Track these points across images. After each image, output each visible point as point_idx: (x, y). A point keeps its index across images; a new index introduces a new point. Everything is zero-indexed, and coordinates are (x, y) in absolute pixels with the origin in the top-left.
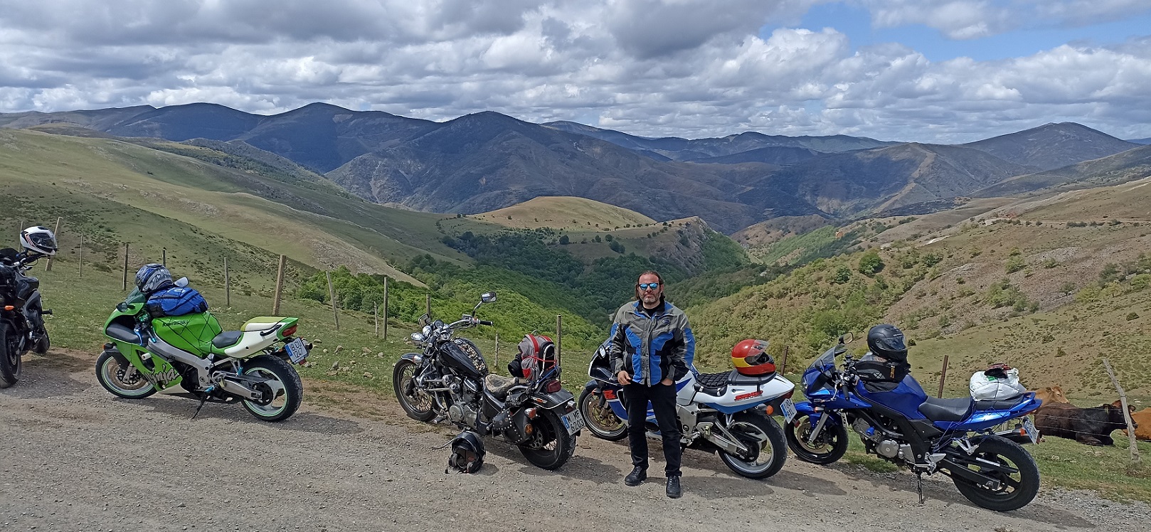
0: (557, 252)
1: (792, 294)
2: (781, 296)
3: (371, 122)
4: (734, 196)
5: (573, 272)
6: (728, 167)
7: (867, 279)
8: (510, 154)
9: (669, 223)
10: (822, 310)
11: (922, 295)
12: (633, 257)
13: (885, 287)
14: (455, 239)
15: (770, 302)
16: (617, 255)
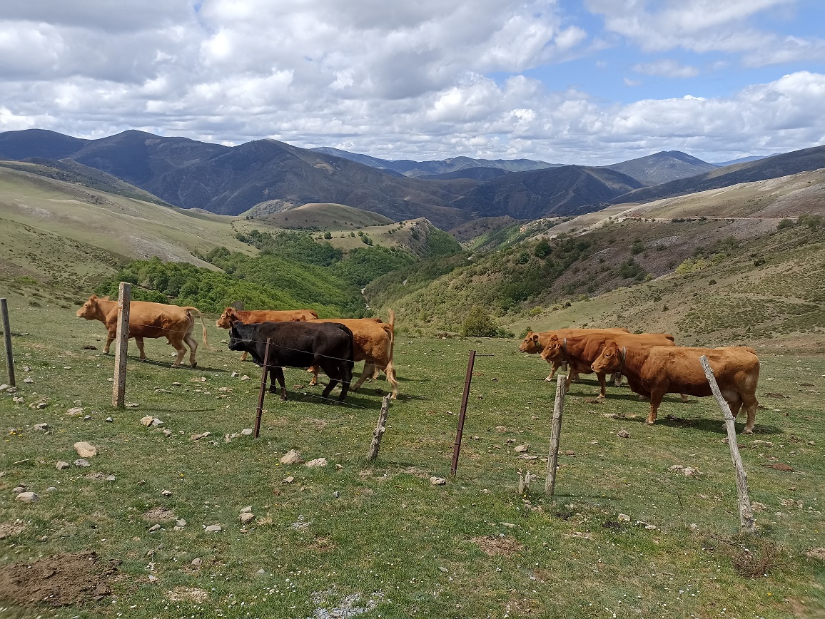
0: (322, 244)
1: (490, 272)
2: (482, 273)
3: (175, 146)
4: (450, 202)
5: (334, 259)
6: (446, 182)
7: (541, 261)
8: (286, 172)
9: (404, 222)
10: (511, 283)
11: (576, 271)
12: (379, 247)
13: (553, 266)
14: (244, 235)
15: (475, 278)
16: (366, 246)
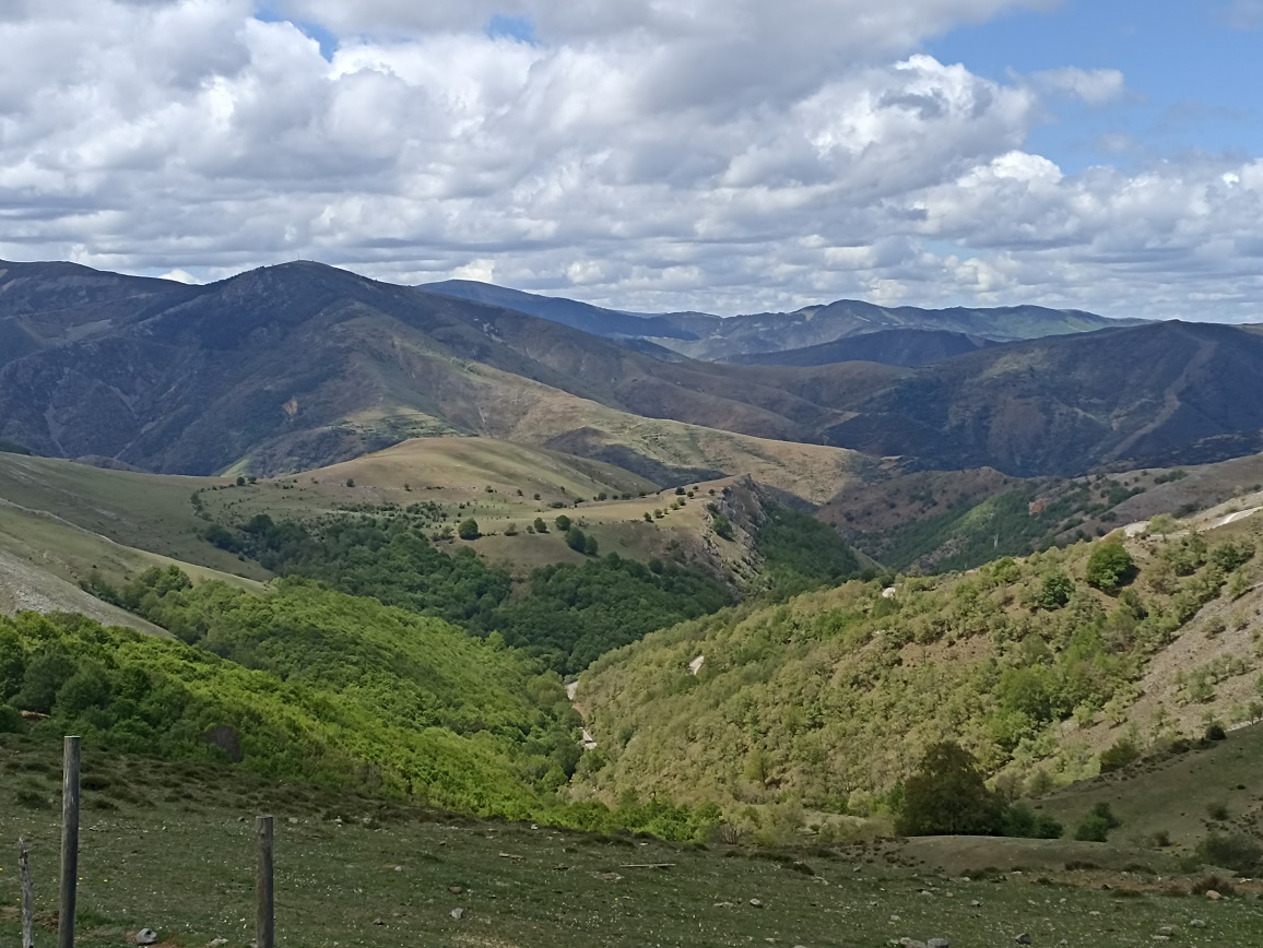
0: (453, 555)
1: (954, 633)
2: (930, 638)
3: (47, 286)
4: (819, 431)
5: (488, 597)
6: (805, 373)
7: (1106, 600)
8: (349, 350)
9: (688, 488)
10: (1018, 666)
11: (1217, 630)
12: (615, 562)
13: (1142, 615)
14: (231, 531)
15: (910, 652)
16: (581, 560)
